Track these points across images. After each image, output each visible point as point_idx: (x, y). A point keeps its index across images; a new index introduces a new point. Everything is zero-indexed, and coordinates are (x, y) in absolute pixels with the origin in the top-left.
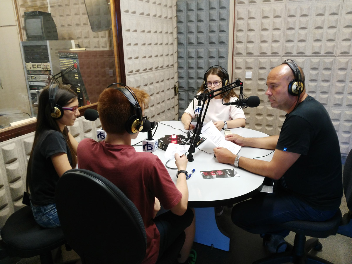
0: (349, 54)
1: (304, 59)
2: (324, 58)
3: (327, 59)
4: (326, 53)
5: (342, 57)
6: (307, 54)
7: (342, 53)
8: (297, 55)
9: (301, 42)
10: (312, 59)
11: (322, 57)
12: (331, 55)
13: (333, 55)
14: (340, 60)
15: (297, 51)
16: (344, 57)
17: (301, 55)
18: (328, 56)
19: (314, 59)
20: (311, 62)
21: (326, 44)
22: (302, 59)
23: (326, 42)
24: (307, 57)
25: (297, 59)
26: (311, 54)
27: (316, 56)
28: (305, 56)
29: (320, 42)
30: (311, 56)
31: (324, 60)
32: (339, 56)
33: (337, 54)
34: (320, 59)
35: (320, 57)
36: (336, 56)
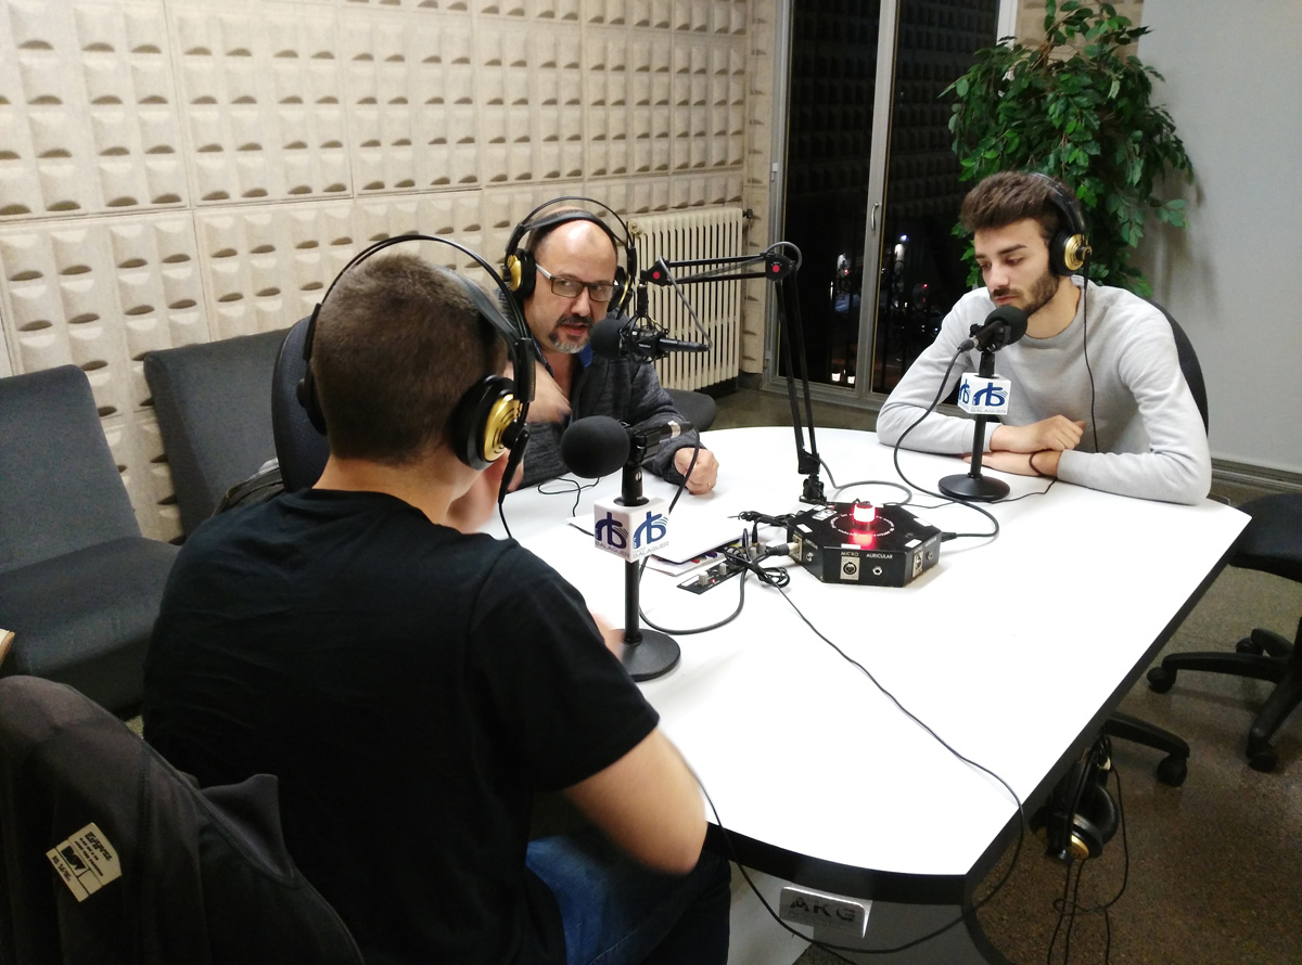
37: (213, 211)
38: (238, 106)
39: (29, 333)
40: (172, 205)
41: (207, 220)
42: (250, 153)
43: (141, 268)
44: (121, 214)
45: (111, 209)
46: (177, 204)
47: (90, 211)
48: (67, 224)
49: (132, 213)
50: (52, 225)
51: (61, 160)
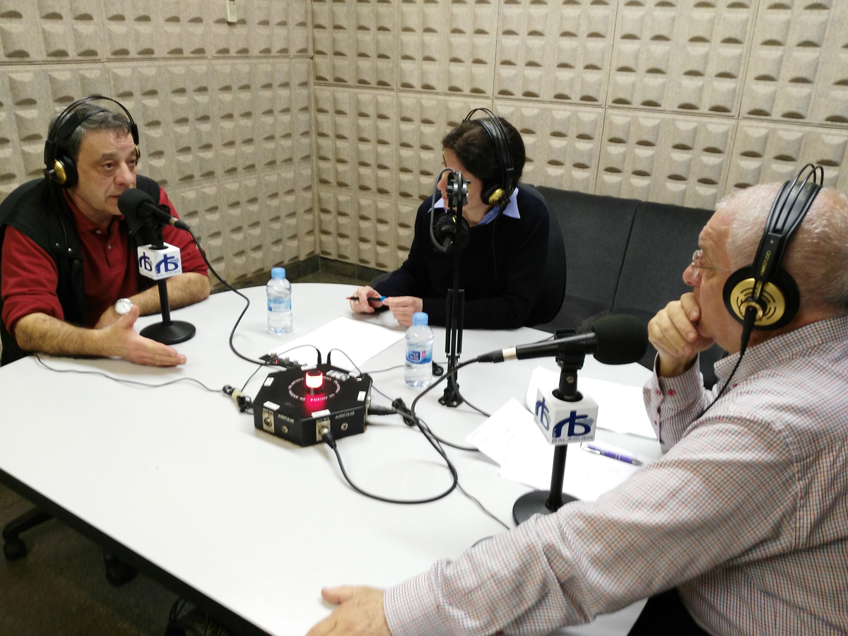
0: (129, 56)
1: (29, 71)
2: (82, 69)
3: (87, 69)
4: (81, 55)
5: (117, 64)
6: (34, 56)
7: (116, 53)
8: (7, 59)
9: (9, 19)
10: (52, 71)
11: (74, 66)
12: (91, 58)
13: (98, 58)
14: (115, 71)
15: (4, 48)
16: (121, 64)
17: (20, 59)
18: (87, 62)
19: (57, 70)
20: (52, 80)
21: (75, 27)
22: (26, 71)
23: (74, 21)
24: (37, 68)
25: (12, 72)
26: (43, 57)
27: (59, 62)
28: (31, 63)
29: (60, 21)
30: (45, 63)
31: (81, 72)
32: (109, 60)
33: (105, 56)
34: (71, 70)
35: (68, 66)
36: (103, 61)
37: (754, 123)
38: (801, 48)
39: (609, 173)
40: (723, 114)
41: (746, 128)
42: (800, 85)
43: (687, 151)
44: (687, 114)
45: (680, 110)
46: (727, 114)
47: (667, 109)
48: (651, 115)
49: (694, 114)
50: (642, 114)
51: (659, 75)
